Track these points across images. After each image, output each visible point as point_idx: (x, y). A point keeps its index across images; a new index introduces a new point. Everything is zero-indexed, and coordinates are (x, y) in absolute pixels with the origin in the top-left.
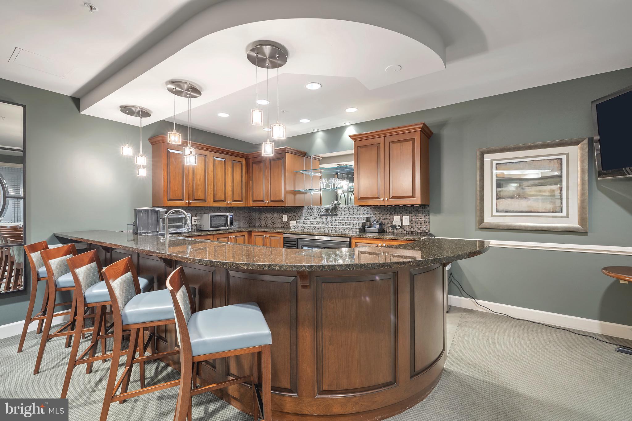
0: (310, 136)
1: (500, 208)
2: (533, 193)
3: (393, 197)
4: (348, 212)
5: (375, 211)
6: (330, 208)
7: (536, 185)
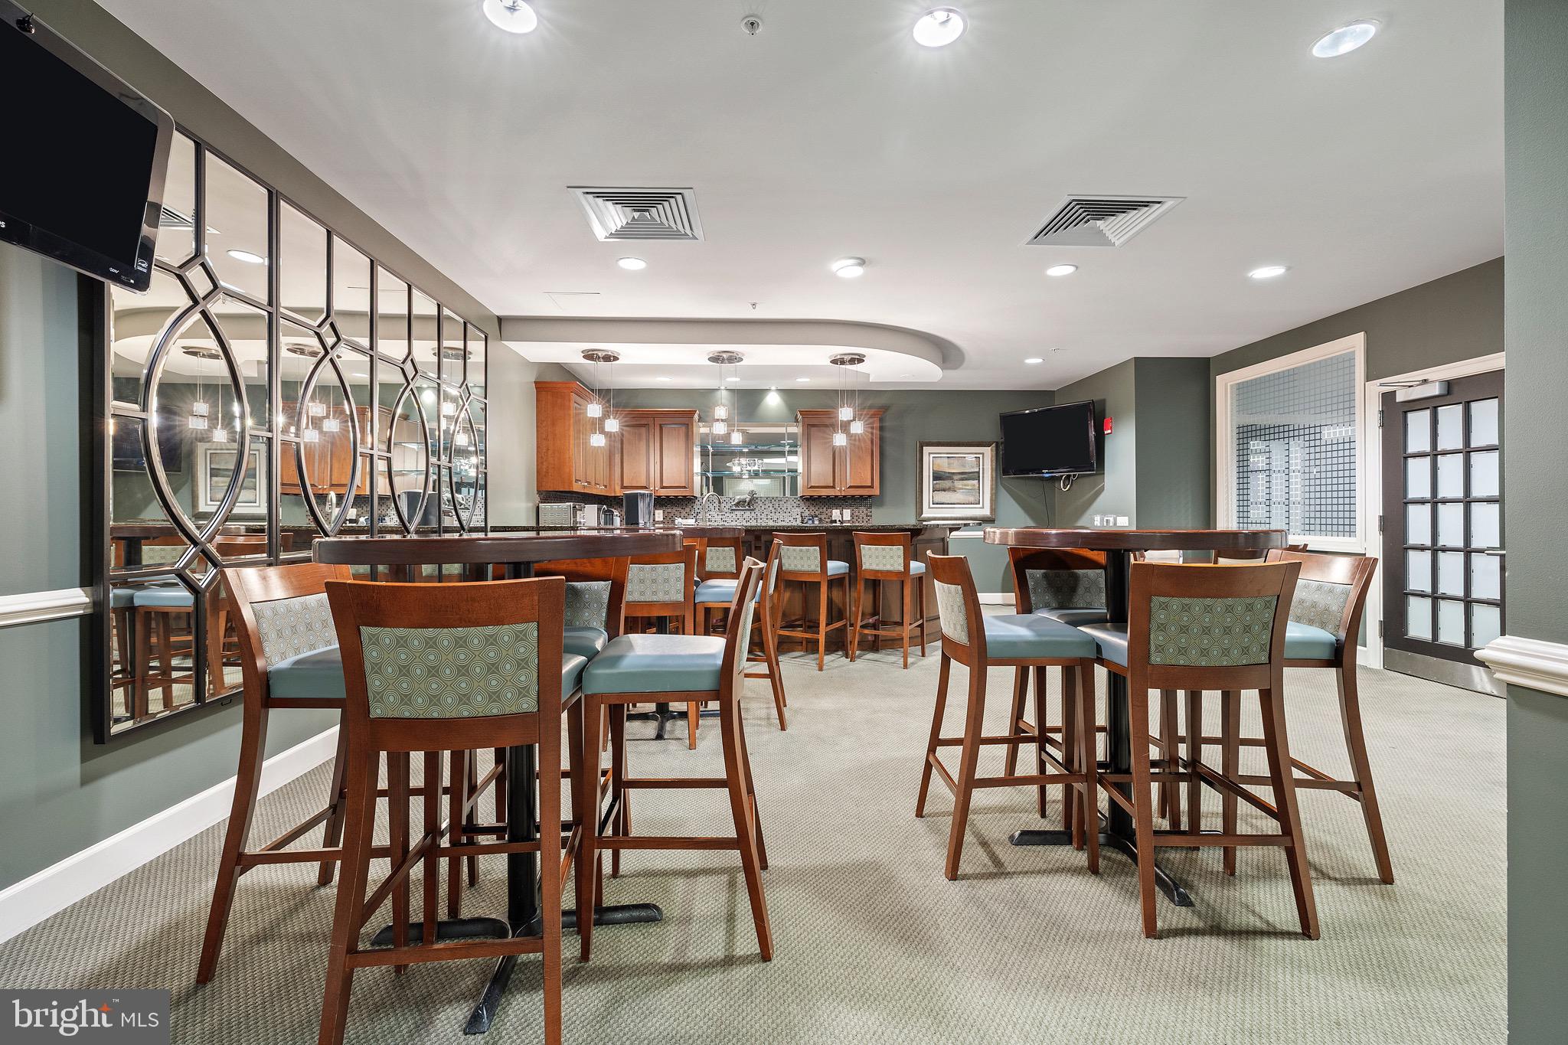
0: (710, 392)
1: (936, 501)
2: (961, 486)
3: (850, 487)
4: (771, 505)
5: (808, 503)
6: (747, 500)
7: (962, 479)
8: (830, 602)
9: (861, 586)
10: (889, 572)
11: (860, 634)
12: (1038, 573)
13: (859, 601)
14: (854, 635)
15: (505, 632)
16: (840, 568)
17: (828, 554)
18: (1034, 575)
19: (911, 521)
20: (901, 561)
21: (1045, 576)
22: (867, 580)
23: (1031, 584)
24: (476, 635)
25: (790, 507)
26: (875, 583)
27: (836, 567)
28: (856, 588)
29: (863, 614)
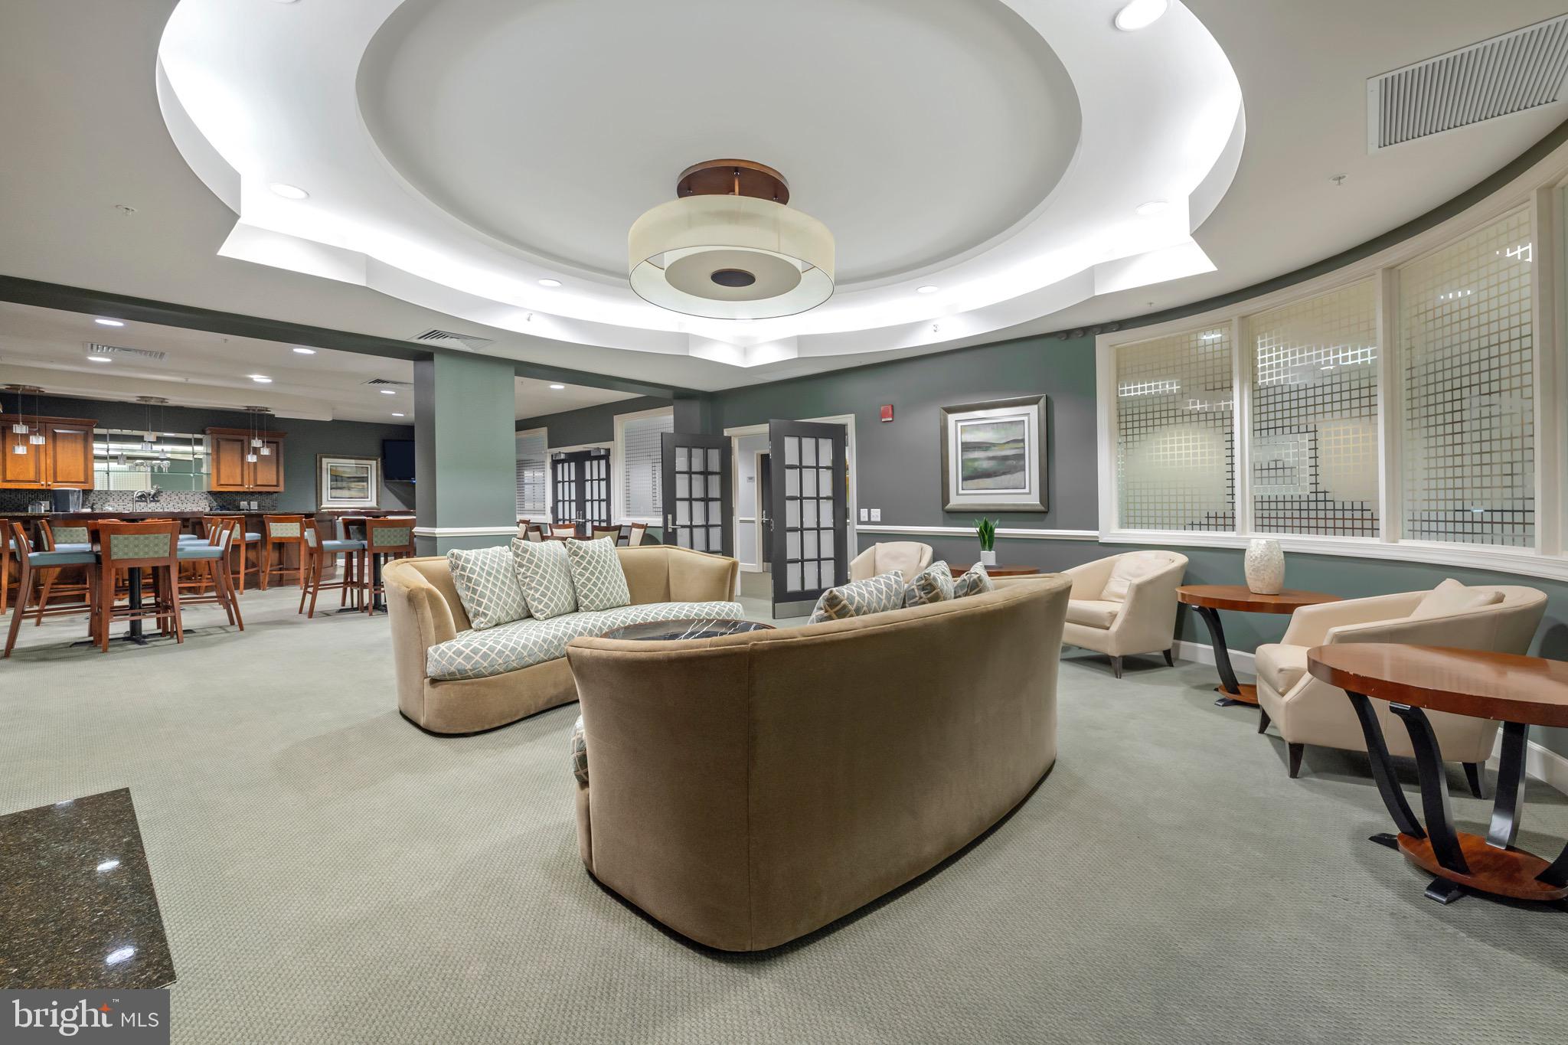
1: (333, 495)
2: (352, 486)
3: (257, 486)
4: (177, 498)
6: (152, 493)
7: (354, 482)
8: (247, 559)
9: (270, 547)
10: (290, 538)
11: (270, 574)
12: (355, 527)
13: (270, 556)
14: (264, 578)
15: (161, 536)
16: (255, 536)
17: (246, 528)
18: (352, 528)
19: (313, 509)
20: (299, 531)
21: (358, 528)
22: (274, 544)
23: (351, 531)
24: (152, 536)
25: (196, 499)
26: (280, 545)
27: (251, 536)
28: (266, 549)
29: (271, 566)
